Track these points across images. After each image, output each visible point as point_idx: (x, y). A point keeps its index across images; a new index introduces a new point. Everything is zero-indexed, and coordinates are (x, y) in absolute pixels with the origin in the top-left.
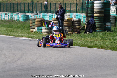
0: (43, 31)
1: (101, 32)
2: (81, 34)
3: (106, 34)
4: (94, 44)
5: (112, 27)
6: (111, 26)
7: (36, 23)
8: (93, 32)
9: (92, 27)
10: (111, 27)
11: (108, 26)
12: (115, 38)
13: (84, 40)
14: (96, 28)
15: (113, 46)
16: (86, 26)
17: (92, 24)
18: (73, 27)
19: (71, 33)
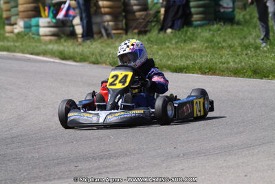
0: (42, 31)
1: (207, 27)
2: (149, 35)
3: (219, 32)
4: (189, 62)
5: (237, 10)
6: (234, 8)
7: (21, 8)
8: (183, 27)
9: (180, 13)
10: (233, 11)
11: (226, 10)
12: (246, 42)
13: (160, 53)
14: (191, 14)
15: (243, 64)
16: (163, 10)
17: (179, 7)
18: (125, 17)
19: (120, 33)
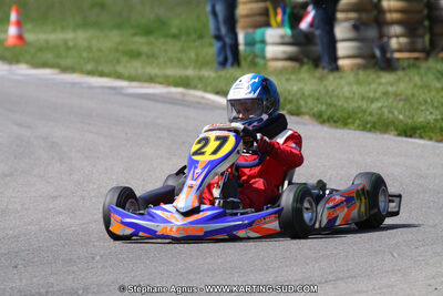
0: (271, 51)
7: (242, 10)
18: (430, 29)
19: (417, 59)
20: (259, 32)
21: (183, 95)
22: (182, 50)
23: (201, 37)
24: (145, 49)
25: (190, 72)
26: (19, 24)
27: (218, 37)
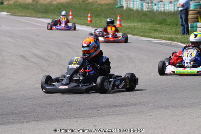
20: (195, 23)
21: (171, 43)
22: (171, 29)
23: (177, 25)
24: (159, 28)
25: (173, 36)
26: (120, 20)
27: (183, 25)
